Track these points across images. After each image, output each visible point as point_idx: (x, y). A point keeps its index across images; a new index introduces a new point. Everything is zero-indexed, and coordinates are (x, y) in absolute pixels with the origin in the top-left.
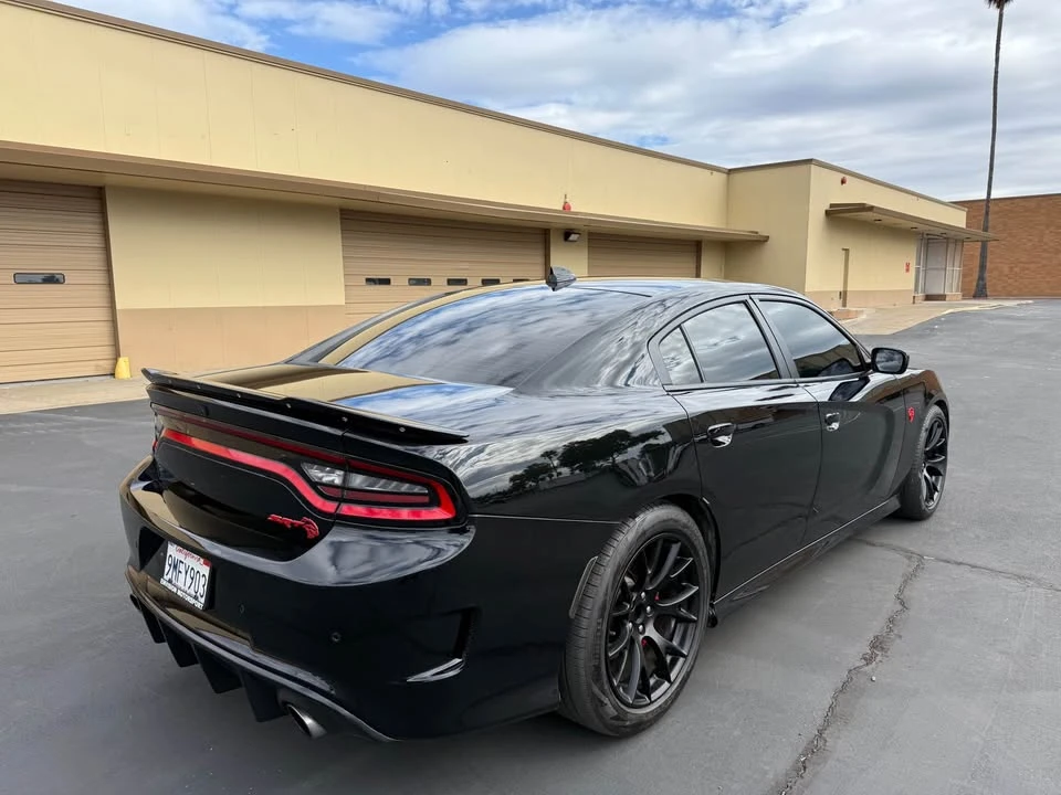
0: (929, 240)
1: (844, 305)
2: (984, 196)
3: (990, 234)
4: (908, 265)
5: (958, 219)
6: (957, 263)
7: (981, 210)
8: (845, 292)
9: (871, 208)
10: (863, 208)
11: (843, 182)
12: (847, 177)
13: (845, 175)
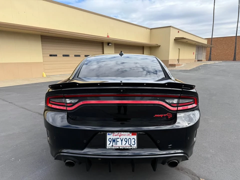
0: (199, 47)
1: (179, 62)
2: (211, 37)
3: (212, 46)
4: (194, 53)
5: (205, 42)
6: (205, 52)
7: (211, 40)
8: (179, 59)
9: (185, 38)
10: (183, 38)
11: (178, 32)
12: (180, 31)
13: (179, 30)
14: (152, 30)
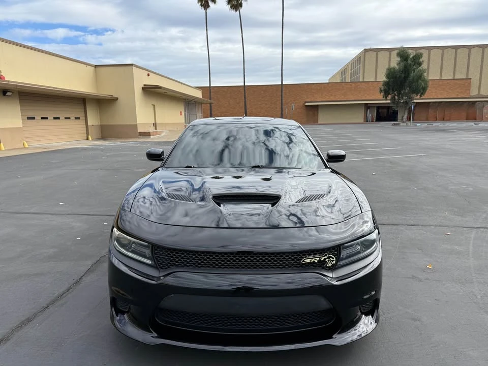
0: (189, 103)
1: (156, 129)
2: (208, 85)
3: (212, 101)
4: (181, 112)
5: (198, 94)
6: (200, 111)
7: (208, 91)
8: (156, 123)
9: (160, 88)
10: (157, 87)
11: (148, 75)
12: (150, 73)
13: (149, 72)
14: (98, 69)
